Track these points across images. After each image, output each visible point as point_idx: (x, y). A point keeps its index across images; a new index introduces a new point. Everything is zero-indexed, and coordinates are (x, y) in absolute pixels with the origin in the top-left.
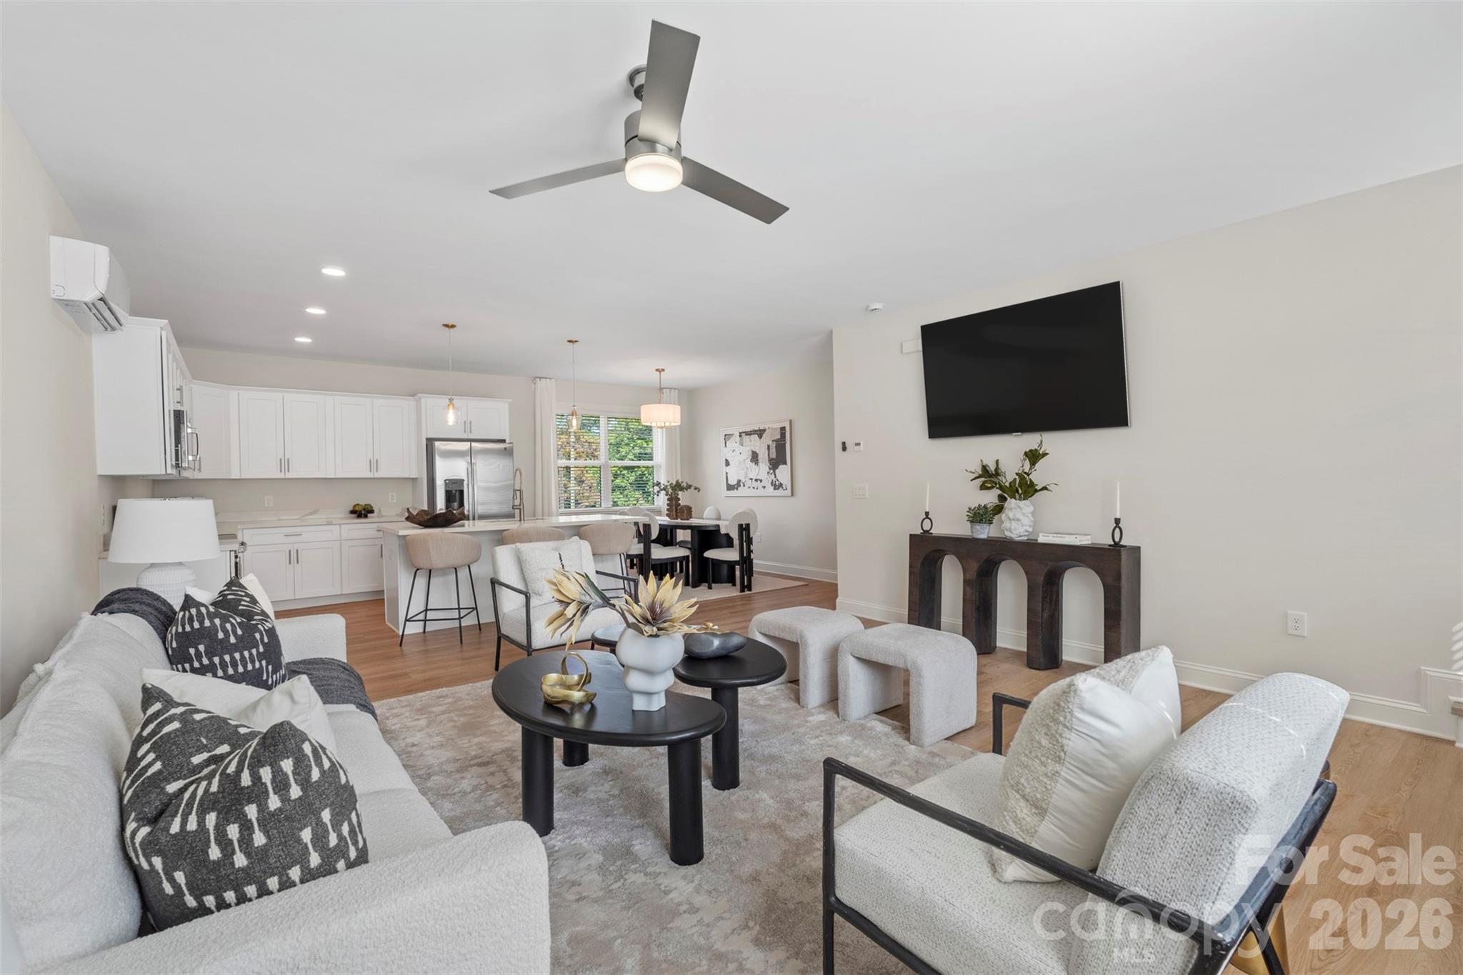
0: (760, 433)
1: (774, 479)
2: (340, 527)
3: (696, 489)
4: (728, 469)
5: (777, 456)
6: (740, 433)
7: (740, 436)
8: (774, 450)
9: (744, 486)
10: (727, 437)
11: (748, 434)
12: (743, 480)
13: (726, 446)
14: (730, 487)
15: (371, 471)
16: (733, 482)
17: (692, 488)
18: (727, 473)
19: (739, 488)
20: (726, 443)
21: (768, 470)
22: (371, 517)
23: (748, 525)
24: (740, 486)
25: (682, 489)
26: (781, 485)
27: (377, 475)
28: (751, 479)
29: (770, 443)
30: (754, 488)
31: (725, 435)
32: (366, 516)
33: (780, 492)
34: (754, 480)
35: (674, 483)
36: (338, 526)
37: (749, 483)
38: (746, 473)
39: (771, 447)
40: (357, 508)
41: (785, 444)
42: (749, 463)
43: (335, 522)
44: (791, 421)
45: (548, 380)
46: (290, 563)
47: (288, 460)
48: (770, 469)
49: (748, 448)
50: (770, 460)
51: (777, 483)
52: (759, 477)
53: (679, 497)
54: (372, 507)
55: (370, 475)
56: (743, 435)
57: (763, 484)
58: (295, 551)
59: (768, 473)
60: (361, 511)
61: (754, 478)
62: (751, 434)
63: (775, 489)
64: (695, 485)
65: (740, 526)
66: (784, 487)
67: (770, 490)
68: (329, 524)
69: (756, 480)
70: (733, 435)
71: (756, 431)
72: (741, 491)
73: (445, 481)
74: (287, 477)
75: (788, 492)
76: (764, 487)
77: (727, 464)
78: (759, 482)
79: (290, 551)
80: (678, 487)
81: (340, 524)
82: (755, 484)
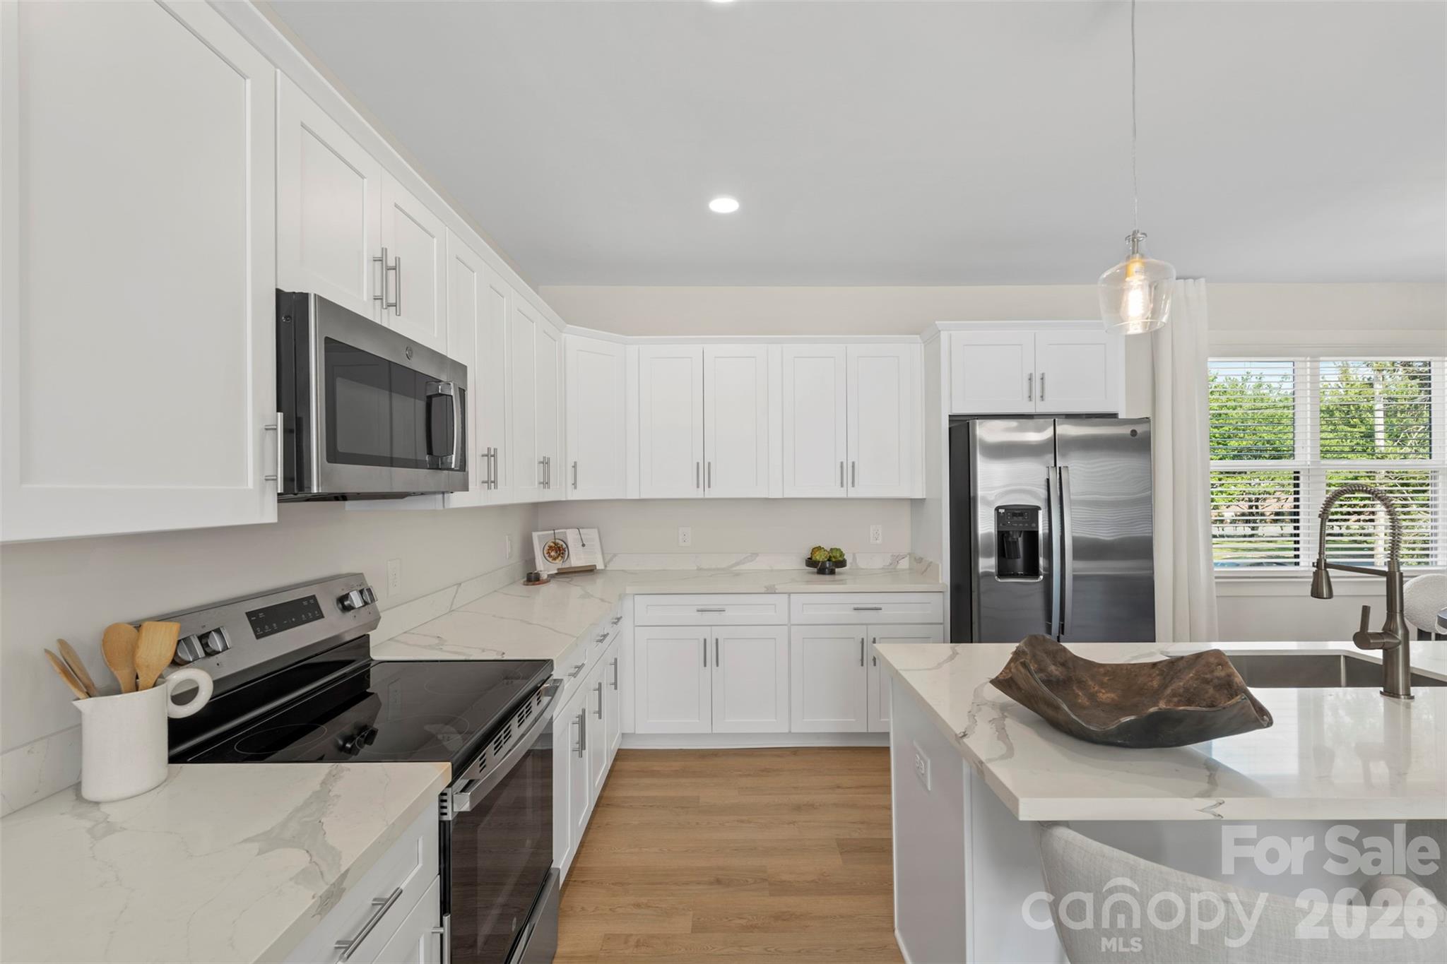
2: (789, 598)
15: (842, 486)
22: (840, 574)
27: (853, 493)
32: (832, 572)
36: (786, 596)
40: (819, 557)
43: (779, 588)
45: (1191, 281)
46: (705, 666)
47: (709, 464)
54: (842, 554)
55: (840, 493)
58: (714, 642)
60: (824, 563)
68: (771, 591)
73: (997, 509)
74: (707, 496)
79: (705, 640)
81: (789, 594)
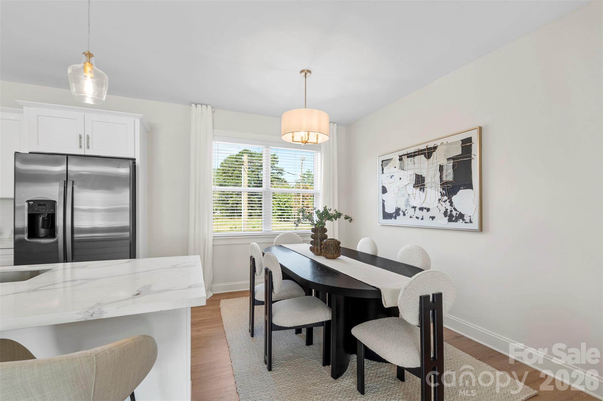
0: (428, 152)
1: (449, 208)
3: (347, 218)
4: (385, 196)
5: (454, 177)
6: (400, 156)
7: (401, 159)
8: (451, 171)
9: (404, 215)
10: (385, 163)
11: (410, 156)
12: (403, 208)
13: (383, 173)
14: (386, 216)
16: (390, 210)
17: (343, 217)
18: (383, 201)
19: (398, 217)
20: (383, 169)
21: (440, 197)
23: (438, 297)
24: (399, 215)
25: (330, 218)
26: (461, 216)
28: (414, 208)
29: (444, 162)
30: (417, 218)
31: (383, 161)
33: (460, 224)
34: (417, 209)
35: (322, 210)
37: (410, 212)
38: (408, 201)
39: (445, 168)
41: (470, 161)
42: (411, 189)
44: (480, 129)
48: (442, 195)
49: (411, 172)
50: (444, 184)
51: (454, 213)
52: (424, 206)
53: (326, 227)
56: (404, 158)
57: (431, 214)
59: (439, 200)
61: (418, 206)
62: (414, 156)
63: (450, 220)
64: (344, 213)
65: (424, 299)
66: (467, 219)
67: (443, 221)
69: (421, 209)
70: (391, 159)
71: (421, 151)
72: (400, 220)
73: (28, 202)
75: (475, 225)
76: (433, 218)
77: (384, 190)
78: (425, 211)
80: (325, 215)
82: (419, 213)
